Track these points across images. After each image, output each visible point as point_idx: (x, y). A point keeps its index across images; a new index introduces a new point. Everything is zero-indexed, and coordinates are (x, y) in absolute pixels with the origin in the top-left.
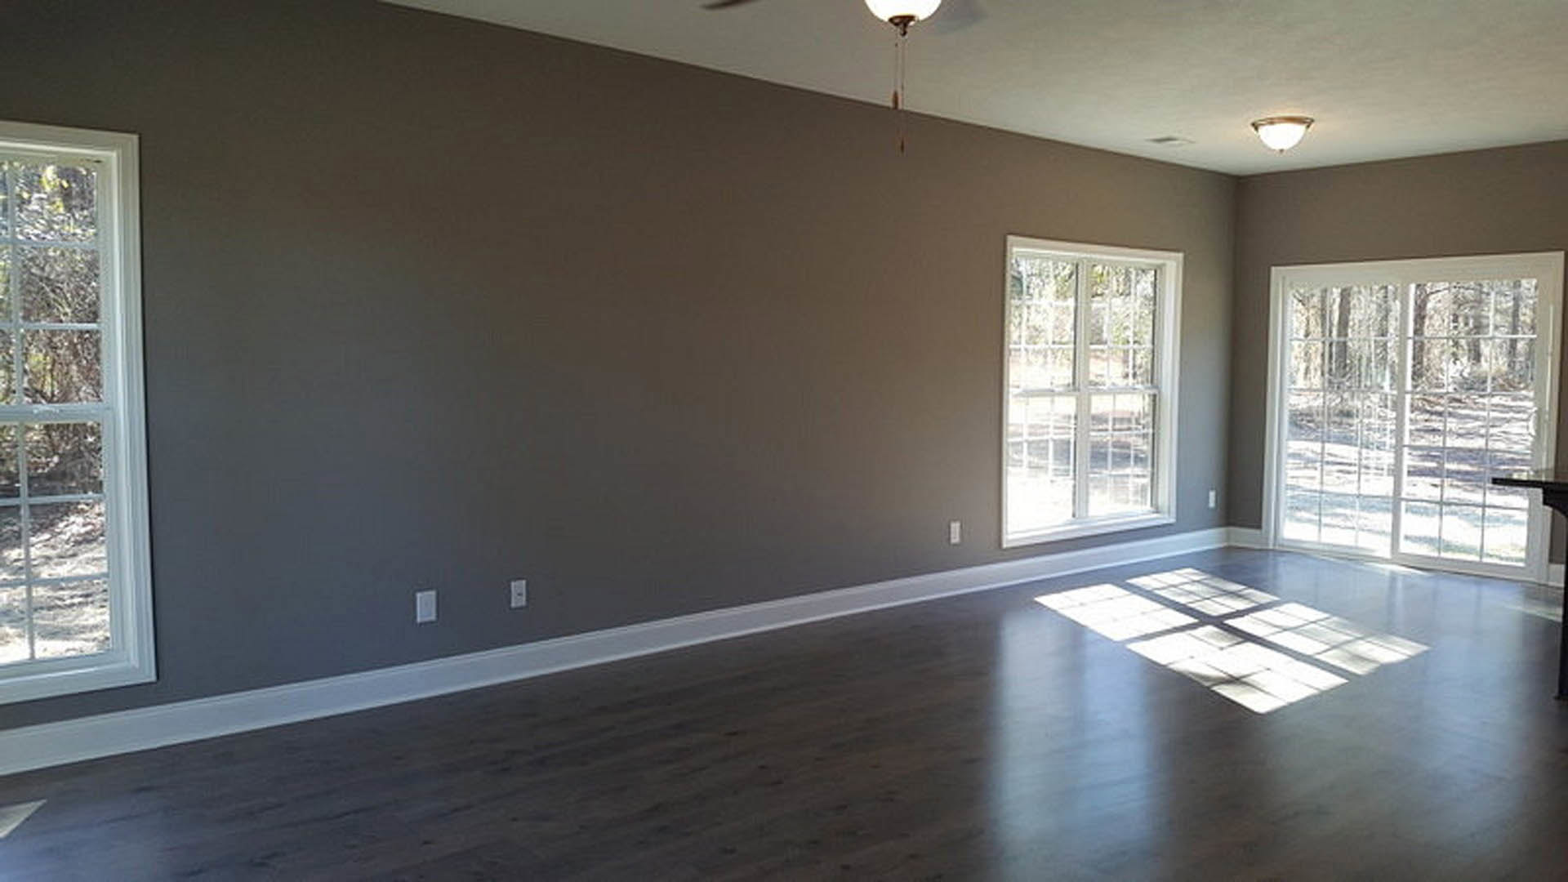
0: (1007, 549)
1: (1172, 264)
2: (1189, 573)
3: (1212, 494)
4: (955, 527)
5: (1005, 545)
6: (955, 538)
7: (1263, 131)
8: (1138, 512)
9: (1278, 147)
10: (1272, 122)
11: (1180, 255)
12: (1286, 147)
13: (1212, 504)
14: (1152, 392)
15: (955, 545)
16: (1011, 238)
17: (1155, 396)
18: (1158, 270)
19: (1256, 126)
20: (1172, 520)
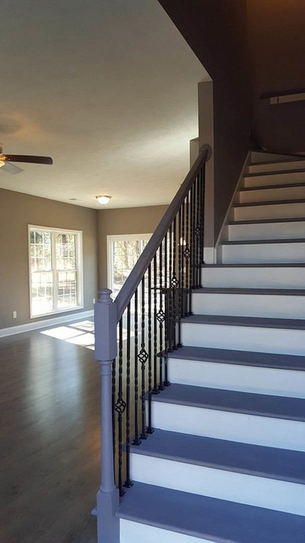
0: (32, 319)
1: (79, 234)
2: (87, 322)
3: (94, 300)
4: (15, 313)
5: (31, 318)
6: (15, 316)
7: (99, 199)
8: (73, 306)
9: (103, 204)
10: (100, 196)
11: (81, 232)
12: (105, 204)
13: (94, 303)
14: (76, 270)
15: (15, 319)
16: (29, 225)
17: (76, 272)
18: (75, 236)
19: (97, 197)
20: (83, 307)
